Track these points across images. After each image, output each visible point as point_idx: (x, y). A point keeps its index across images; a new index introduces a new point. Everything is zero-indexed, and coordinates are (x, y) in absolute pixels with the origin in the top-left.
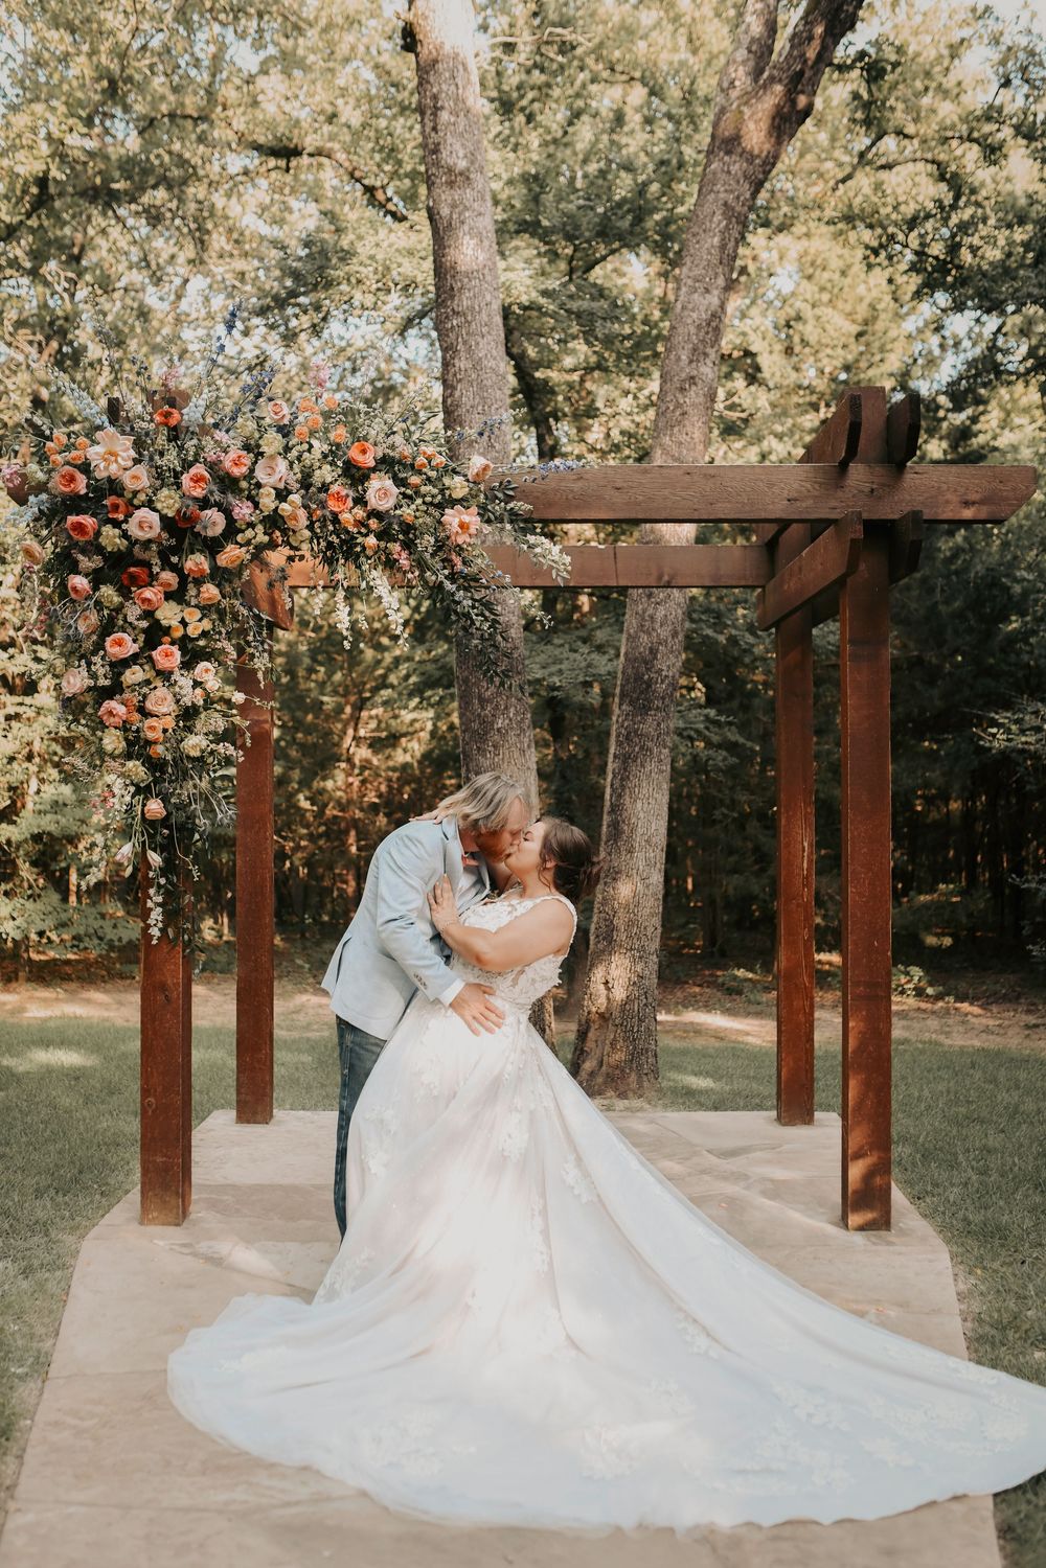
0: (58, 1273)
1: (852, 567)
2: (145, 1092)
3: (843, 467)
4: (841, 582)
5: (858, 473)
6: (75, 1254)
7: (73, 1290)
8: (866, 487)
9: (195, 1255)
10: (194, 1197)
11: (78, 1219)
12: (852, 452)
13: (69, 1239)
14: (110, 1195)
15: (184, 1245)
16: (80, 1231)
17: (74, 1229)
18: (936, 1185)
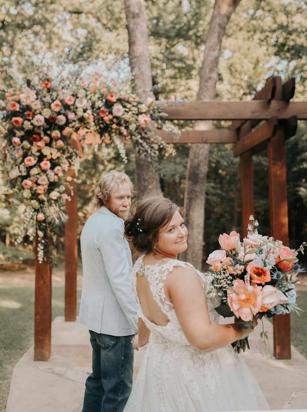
0: (6, 381)
1: (274, 134)
2: (36, 314)
3: (269, 102)
4: (269, 140)
5: (274, 103)
6: (11, 373)
7: (11, 389)
8: (277, 108)
9: (53, 373)
10: (52, 350)
11: (12, 359)
12: (273, 97)
13: (9, 367)
14: (23, 349)
15: (49, 369)
16: (12, 364)
17: (11, 363)
18: (301, 341)
